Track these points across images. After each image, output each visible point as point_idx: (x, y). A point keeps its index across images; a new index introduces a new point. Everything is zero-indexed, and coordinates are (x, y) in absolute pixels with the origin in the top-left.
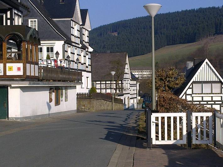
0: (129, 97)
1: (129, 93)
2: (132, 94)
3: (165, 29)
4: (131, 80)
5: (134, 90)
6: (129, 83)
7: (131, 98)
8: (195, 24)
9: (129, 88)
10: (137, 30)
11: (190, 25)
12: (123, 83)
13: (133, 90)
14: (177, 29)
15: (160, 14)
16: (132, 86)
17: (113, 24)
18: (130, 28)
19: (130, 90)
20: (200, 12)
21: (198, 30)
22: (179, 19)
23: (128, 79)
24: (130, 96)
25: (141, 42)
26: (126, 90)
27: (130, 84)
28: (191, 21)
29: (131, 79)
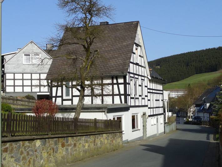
0: (144, 114)
1: (147, 106)
2: (153, 108)
3: (194, 62)
4: (150, 80)
5: (158, 100)
6: (146, 86)
7: (149, 116)
8: (216, 58)
9: (146, 96)
10: (174, 64)
11: (212, 59)
12: (129, 84)
13: (156, 100)
14: (203, 62)
15: (190, 52)
16: (153, 93)
17: (157, 60)
18: (169, 62)
19: (149, 100)
20: (220, 49)
21: (219, 62)
22: (204, 55)
23: (143, 78)
24: (149, 112)
25: (176, 72)
26: (138, 99)
27: (148, 89)
28: (213, 56)
29: (150, 78)
